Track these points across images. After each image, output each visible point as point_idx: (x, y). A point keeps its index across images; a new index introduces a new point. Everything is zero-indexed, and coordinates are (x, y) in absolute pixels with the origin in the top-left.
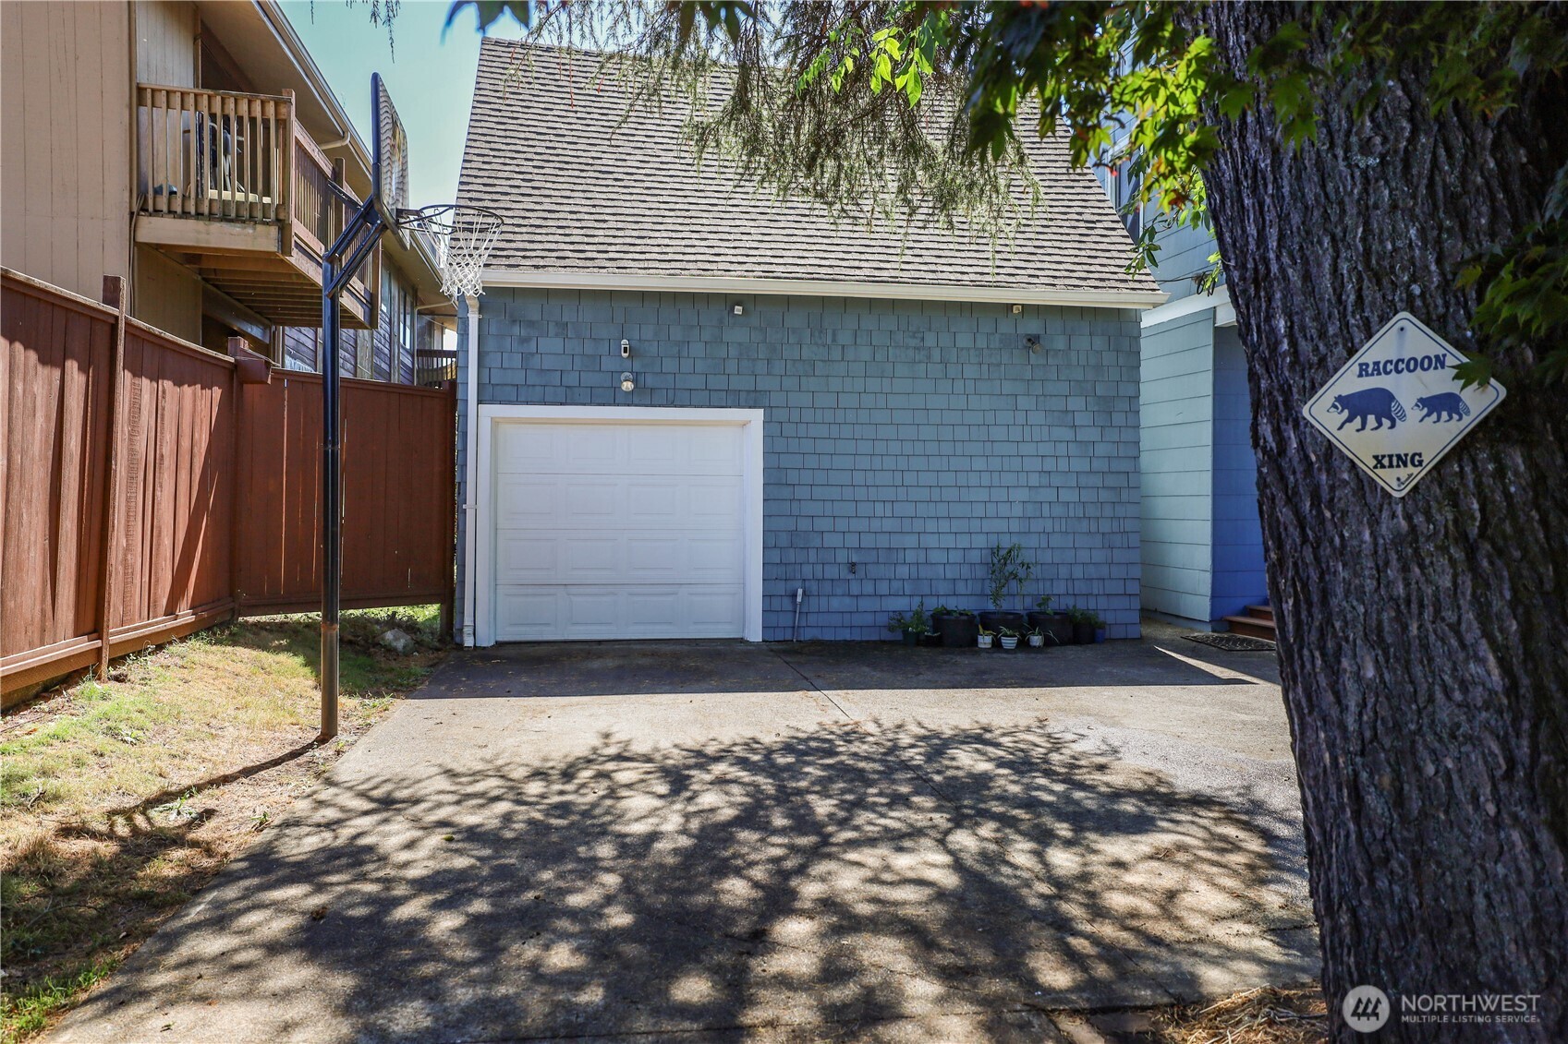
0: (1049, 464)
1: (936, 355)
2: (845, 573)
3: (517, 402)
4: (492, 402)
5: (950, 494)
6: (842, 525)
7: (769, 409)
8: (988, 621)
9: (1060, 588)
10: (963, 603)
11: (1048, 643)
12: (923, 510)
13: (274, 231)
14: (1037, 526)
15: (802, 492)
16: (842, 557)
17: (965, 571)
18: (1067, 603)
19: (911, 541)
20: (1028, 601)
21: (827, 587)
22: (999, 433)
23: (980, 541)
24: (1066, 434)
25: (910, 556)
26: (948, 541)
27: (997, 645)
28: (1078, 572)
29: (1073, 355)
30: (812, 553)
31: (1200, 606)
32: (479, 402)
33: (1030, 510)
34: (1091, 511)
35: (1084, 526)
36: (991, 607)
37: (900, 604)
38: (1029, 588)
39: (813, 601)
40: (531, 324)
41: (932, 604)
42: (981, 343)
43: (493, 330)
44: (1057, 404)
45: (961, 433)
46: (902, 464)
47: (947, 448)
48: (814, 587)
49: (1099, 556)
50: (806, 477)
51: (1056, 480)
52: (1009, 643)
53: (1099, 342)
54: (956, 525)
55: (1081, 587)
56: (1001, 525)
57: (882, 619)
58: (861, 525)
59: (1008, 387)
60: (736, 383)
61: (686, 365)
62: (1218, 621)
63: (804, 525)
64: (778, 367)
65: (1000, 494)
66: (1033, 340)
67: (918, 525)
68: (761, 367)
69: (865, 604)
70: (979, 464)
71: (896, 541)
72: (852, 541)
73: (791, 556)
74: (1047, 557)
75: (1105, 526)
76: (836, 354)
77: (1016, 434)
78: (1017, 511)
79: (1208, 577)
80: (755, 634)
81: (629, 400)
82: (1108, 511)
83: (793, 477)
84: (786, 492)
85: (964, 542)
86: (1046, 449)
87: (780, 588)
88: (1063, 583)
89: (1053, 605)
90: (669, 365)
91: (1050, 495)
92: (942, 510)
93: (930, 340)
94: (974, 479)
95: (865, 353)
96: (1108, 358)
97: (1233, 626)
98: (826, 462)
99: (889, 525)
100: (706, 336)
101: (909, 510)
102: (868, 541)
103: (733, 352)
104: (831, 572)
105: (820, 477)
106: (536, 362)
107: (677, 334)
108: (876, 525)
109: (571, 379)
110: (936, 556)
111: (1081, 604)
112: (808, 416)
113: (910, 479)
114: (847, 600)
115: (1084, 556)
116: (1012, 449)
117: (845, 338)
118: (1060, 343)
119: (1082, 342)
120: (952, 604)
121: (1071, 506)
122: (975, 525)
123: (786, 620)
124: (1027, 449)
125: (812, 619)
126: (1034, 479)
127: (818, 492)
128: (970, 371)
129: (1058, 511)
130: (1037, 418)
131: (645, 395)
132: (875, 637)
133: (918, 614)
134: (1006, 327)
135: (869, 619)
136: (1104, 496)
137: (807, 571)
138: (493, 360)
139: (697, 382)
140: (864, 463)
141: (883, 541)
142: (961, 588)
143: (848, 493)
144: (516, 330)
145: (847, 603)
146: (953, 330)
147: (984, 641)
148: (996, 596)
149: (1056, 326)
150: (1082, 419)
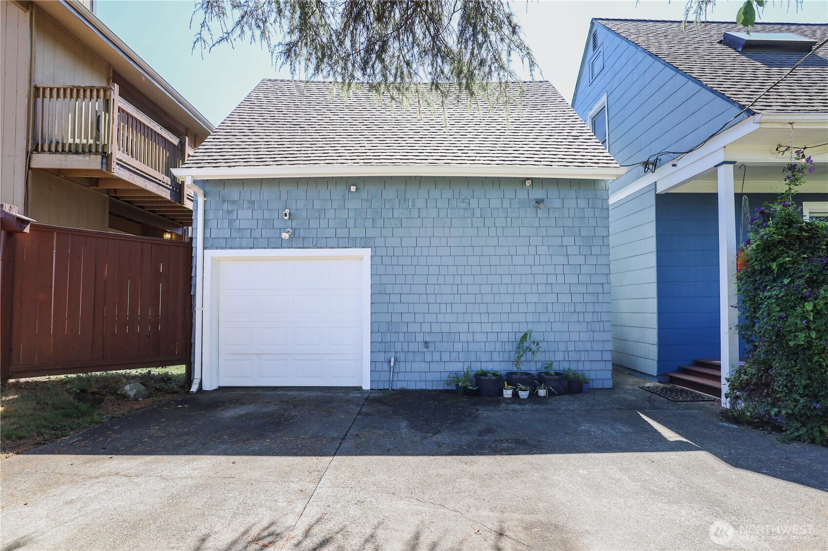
0: (552, 279)
1: (478, 212)
2: (422, 348)
3: (226, 248)
4: (212, 248)
5: (489, 298)
6: (419, 318)
7: (374, 248)
8: (511, 379)
9: (559, 356)
10: (499, 365)
11: (550, 394)
12: (470, 308)
13: (100, 158)
14: (544, 318)
15: (395, 298)
16: (420, 338)
17: (498, 346)
18: (564, 366)
19: (463, 328)
20: (539, 365)
21: (410, 357)
22: (518, 260)
23: (507, 327)
24: (564, 260)
25: (463, 338)
26: (487, 328)
27: (516, 395)
28: (571, 347)
29: (566, 210)
30: (401, 335)
31: (652, 367)
32: (204, 248)
33: (540, 308)
34: (579, 308)
35: (575, 317)
36: (515, 369)
37: (457, 367)
38: (539, 357)
39: (402, 365)
40: (234, 202)
41: (477, 367)
42: (506, 204)
43: (213, 207)
44: (556, 241)
45: (495, 260)
46: (458, 280)
47: (485, 270)
48: (402, 356)
49: (585, 336)
50: (397, 289)
51: (557, 289)
52: (524, 394)
53: (582, 203)
54: (492, 318)
55: (573, 356)
56: (522, 318)
57: (445, 377)
58: (431, 318)
59: (524, 231)
60: (354, 233)
61: (324, 223)
62: (662, 375)
63: (396, 318)
64: (379, 223)
65: (520, 298)
66: (538, 202)
67: (468, 318)
68: (369, 223)
69: (434, 367)
70: (506, 279)
71: (455, 328)
72: (426, 328)
73: (388, 337)
74: (551, 337)
75: (588, 317)
76: (415, 213)
77: (529, 260)
78: (531, 308)
79: (655, 349)
80: (367, 386)
81: (290, 244)
82: (590, 308)
83: (389, 289)
84: (385, 298)
85: (497, 328)
86: (550, 269)
87: (381, 357)
88: (561, 354)
89: (556, 367)
90: (314, 224)
91: (552, 298)
92: (483, 308)
93: (474, 203)
94: (503, 289)
95: (433, 213)
96: (589, 213)
97: (673, 380)
98: (409, 280)
99: (449, 318)
100: (335, 205)
101: (461, 308)
102: (436, 328)
103: (352, 214)
104: (413, 347)
105: (406, 289)
106: (236, 224)
107: (317, 204)
108: (441, 318)
109: (257, 234)
110: (480, 337)
111: (573, 367)
112: (398, 252)
113: (463, 289)
114: (423, 364)
115: (574, 337)
116: (527, 270)
117: (420, 203)
118: (557, 204)
119: (571, 203)
120: (489, 367)
121: (566, 305)
122: (504, 317)
123: (385, 377)
124: (535, 270)
125: (401, 376)
126: (542, 289)
127: (405, 298)
128: (500, 222)
129: (558, 308)
130: (542, 250)
131: (298, 241)
132: (441, 388)
133: (466, 375)
134: (522, 194)
135: (437, 376)
136: (588, 298)
137: (398, 347)
138: (213, 224)
139: (330, 233)
140: (433, 279)
141: (445, 328)
142: (496, 357)
143: (423, 298)
144: (225, 206)
145: (424, 367)
146: (488, 197)
147: (508, 393)
148: (517, 362)
149: (553, 193)
150: (572, 250)
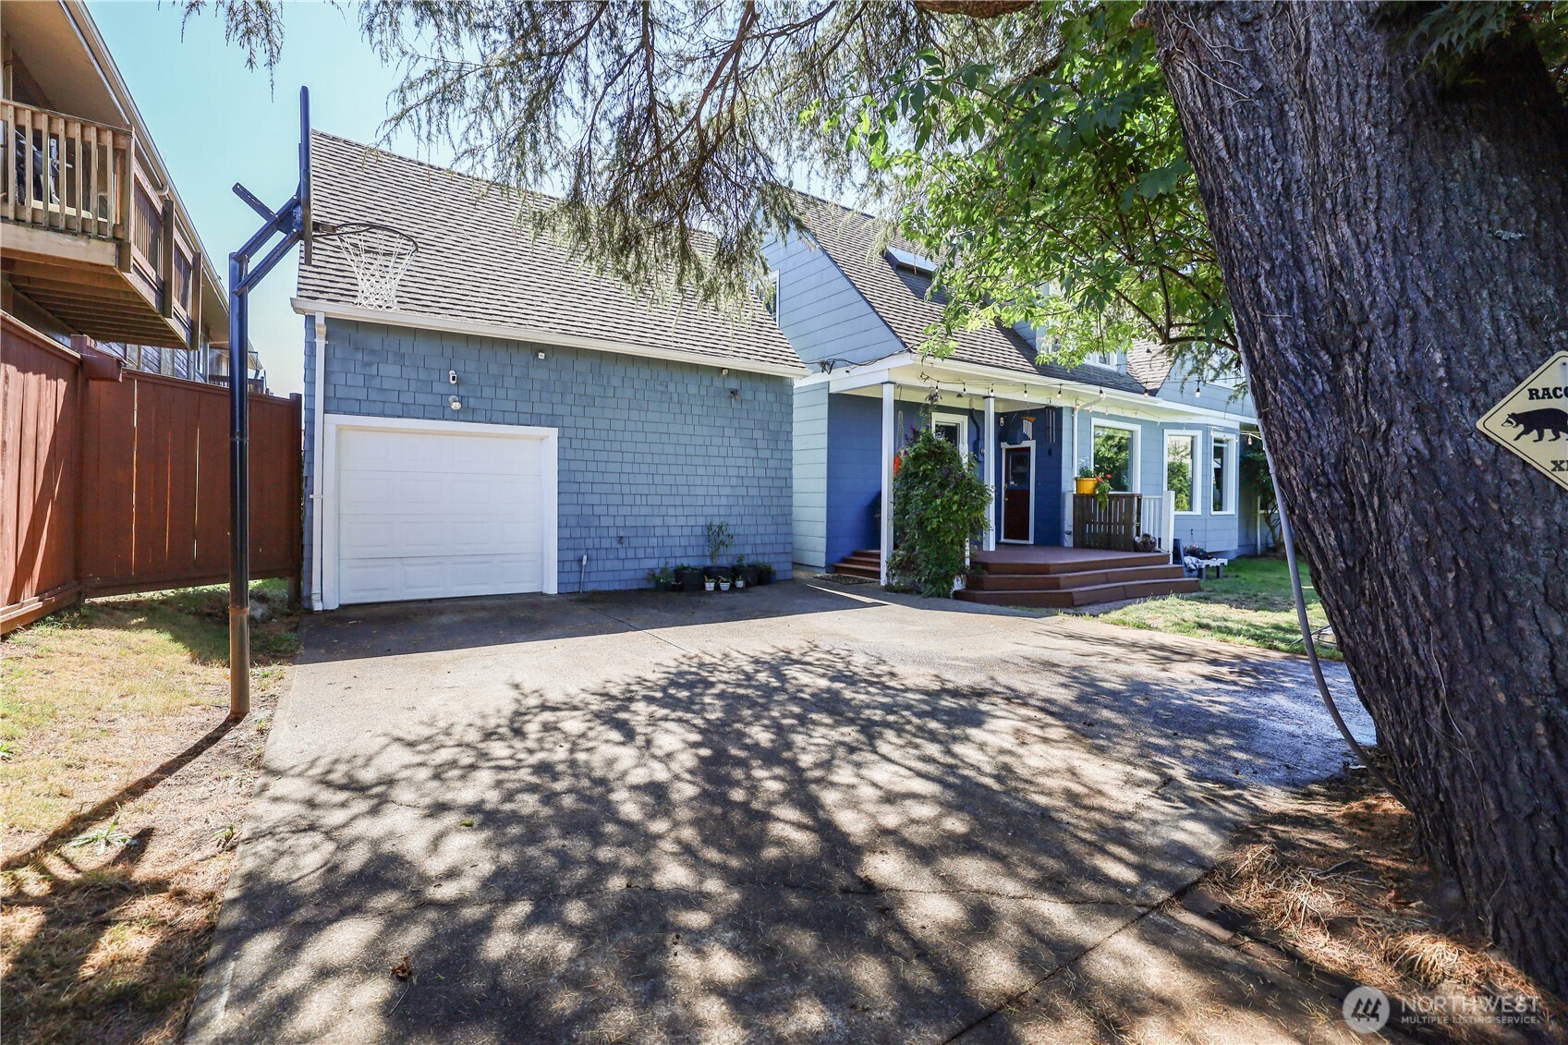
0: (743, 471)
1: (675, 399)
2: (615, 544)
3: (359, 414)
4: (337, 412)
5: (684, 490)
6: (613, 510)
7: (562, 428)
8: (708, 572)
9: (748, 550)
10: (693, 560)
11: (748, 585)
12: (666, 500)
13: (111, 247)
14: (735, 511)
15: (585, 488)
16: (613, 532)
17: (693, 541)
18: (752, 559)
19: (658, 521)
20: (730, 559)
21: (602, 554)
22: (713, 451)
23: (701, 521)
24: (752, 453)
25: (658, 532)
26: (682, 521)
27: (717, 588)
28: (758, 540)
29: (756, 404)
30: (593, 530)
31: (819, 558)
32: (326, 411)
33: (732, 501)
34: (767, 502)
35: (761, 511)
36: (708, 563)
37: (651, 564)
38: (732, 550)
39: (594, 563)
40: (373, 352)
41: (673, 563)
42: (703, 392)
43: (338, 354)
44: (747, 434)
45: (690, 450)
46: (653, 469)
47: (681, 460)
48: (593, 553)
49: (771, 529)
50: (589, 477)
51: (747, 482)
52: (725, 586)
53: (771, 397)
54: (688, 511)
55: (760, 549)
56: (715, 511)
57: (640, 574)
58: (625, 510)
59: (719, 422)
60: (539, 408)
61: (501, 393)
62: (831, 567)
63: (587, 510)
64: (569, 399)
65: (713, 491)
66: (734, 392)
67: (663, 511)
68: (557, 398)
69: (628, 565)
70: (701, 471)
71: (650, 522)
72: (620, 522)
73: (577, 533)
74: (740, 530)
75: (774, 511)
76: (610, 392)
77: (723, 452)
78: (724, 501)
79: (824, 541)
80: (552, 588)
81: (456, 417)
82: (775, 502)
83: (579, 477)
84: (575, 488)
85: (692, 521)
86: (740, 462)
87: (570, 555)
88: (750, 547)
89: (745, 562)
90: (487, 392)
91: (742, 491)
92: (678, 502)
93: (672, 387)
94: (698, 481)
95: (629, 393)
96: (776, 408)
97: (837, 569)
98: (602, 467)
99: (644, 511)
100: (517, 372)
101: (656, 500)
102: (630, 522)
103: (537, 386)
104: (606, 543)
105: (598, 477)
106: (376, 382)
107: (494, 369)
108: (635, 511)
109: (408, 398)
110: (674, 531)
111: (760, 559)
112: (590, 434)
113: (658, 479)
114: (616, 562)
115: (761, 530)
116: (720, 461)
117: (616, 381)
118: (749, 396)
119: (761, 396)
120: (685, 562)
121: (755, 498)
122: (699, 510)
123: (574, 578)
124: (729, 462)
125: (593, 577)
126: (734, 481)
127: (597, 488)
128: (696, 410)
129: (748, 501)
130: (736, 442)
131: (467, 414)
132: (635, 587)
133: (663, 570)
134: (718, 383)
135: (631, 575)
136: (774, 492)
137: (589, 543)
138: (339, 379)
139: (510, 406)
140: (627, 468)
141: (640, 522)
142: (690, 553)
143: (617, 489)
144: (359, 356)
145: (617, 565)
146: (685, 382)
147: (710, 586)
148: (712, 556)
149: (747, 384)
150: (761, 444)
